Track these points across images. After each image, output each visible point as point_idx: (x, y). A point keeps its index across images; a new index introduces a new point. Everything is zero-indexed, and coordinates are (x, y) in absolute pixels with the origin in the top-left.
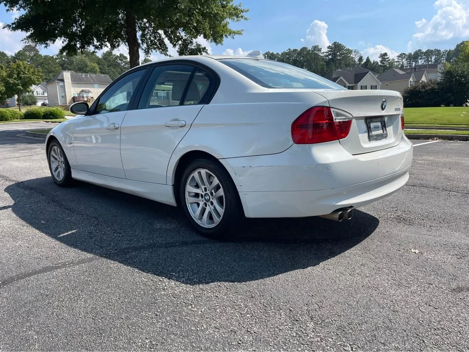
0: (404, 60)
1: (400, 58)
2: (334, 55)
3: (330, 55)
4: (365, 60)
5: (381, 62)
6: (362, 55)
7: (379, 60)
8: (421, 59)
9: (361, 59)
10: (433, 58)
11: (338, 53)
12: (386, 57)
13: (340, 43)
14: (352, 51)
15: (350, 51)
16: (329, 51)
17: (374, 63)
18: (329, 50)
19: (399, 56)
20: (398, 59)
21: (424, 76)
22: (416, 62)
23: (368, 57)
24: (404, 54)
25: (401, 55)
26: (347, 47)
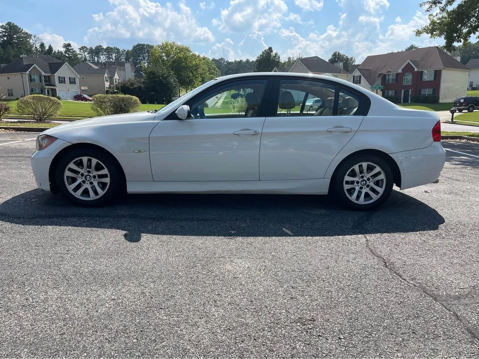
0: (86, 54)
1: (81, 51)
2: (10, 37)
3: (4, 36)
4: (47, 48)
5: (66, 52)
6: (43, 42)
7: (63, 50)
8: (102, 55)
9: (42, 45)
10: (114, 55)
11: (15, 36)
12: (70, 48)
13: (15, 24)
14: (31, 35)
15: (29, 36)
16: (4, 32)
17: (58, 53)
18: (3, 30)
19: (80, 49)
20: (80, 51)
21: (116, 73)
22: (99, 57)
23: (50, 46)
24: (85, 47)
25: (82, 47)
26: (25, 30)
